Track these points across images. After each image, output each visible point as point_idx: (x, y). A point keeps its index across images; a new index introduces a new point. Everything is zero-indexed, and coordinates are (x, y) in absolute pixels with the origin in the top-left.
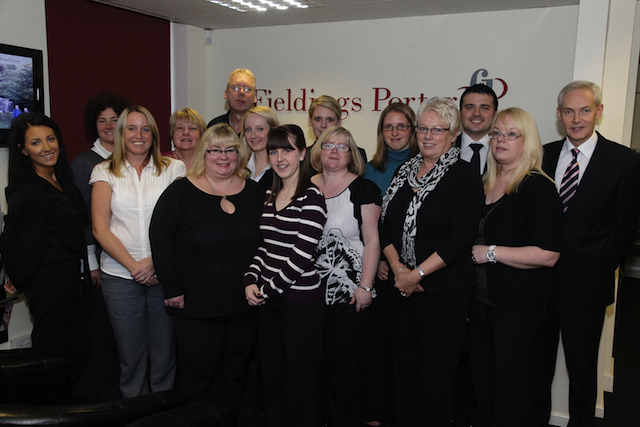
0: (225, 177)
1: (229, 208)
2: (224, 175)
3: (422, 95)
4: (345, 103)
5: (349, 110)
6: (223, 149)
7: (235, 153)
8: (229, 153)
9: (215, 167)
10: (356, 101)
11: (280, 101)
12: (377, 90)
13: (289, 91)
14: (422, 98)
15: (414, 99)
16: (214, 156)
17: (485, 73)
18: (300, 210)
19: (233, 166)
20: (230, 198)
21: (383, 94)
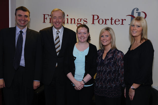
3: (112, 18)
4: (81, 21)
10: (85, 20)
12: (93, 16)
15: (108, 20)
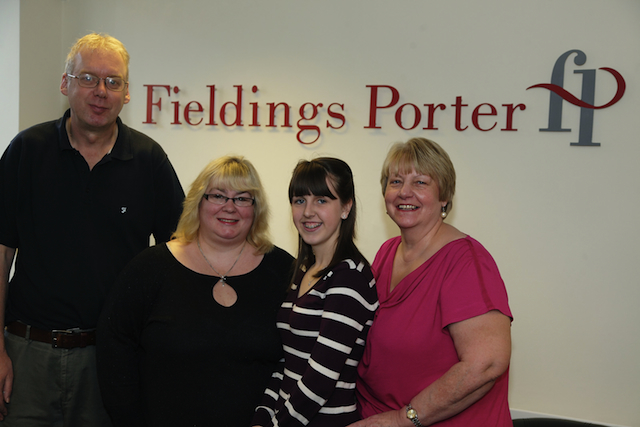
0: (228, 242)
1: (225, 296)
2: (227, 237)
3: (459, 99)
4: (315, 113)
5: (322, 125)
6: (230, 195)
7: (249, 203)
8: (239, 204)
9: (214, 223)
10: (335, 109)
11: (194, 106)
12: (374, 89)
13: (213, 89)
14: (459, 104)
15: (443, 107)
16: (214, 204)
17: (581, 58)
18: (322, 296)
19: (243, 225)
20: (231, 281)
21: (384, 97)
